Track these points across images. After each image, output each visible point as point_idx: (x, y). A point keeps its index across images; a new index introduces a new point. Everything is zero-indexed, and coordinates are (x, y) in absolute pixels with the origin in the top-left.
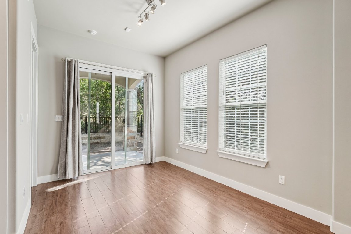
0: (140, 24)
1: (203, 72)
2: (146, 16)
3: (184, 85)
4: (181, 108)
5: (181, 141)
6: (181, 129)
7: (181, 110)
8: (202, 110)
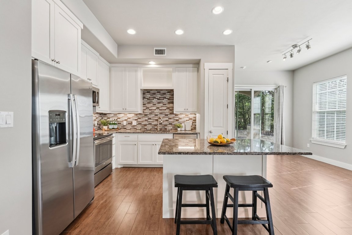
0: (284, 60)
1: (342, 81)
2: (291, 56)
3: (317, 93)
4: (313, 111)
5: (313, 138)
6: (313, 128)
7: (314, 113)
8: (340, 113)
